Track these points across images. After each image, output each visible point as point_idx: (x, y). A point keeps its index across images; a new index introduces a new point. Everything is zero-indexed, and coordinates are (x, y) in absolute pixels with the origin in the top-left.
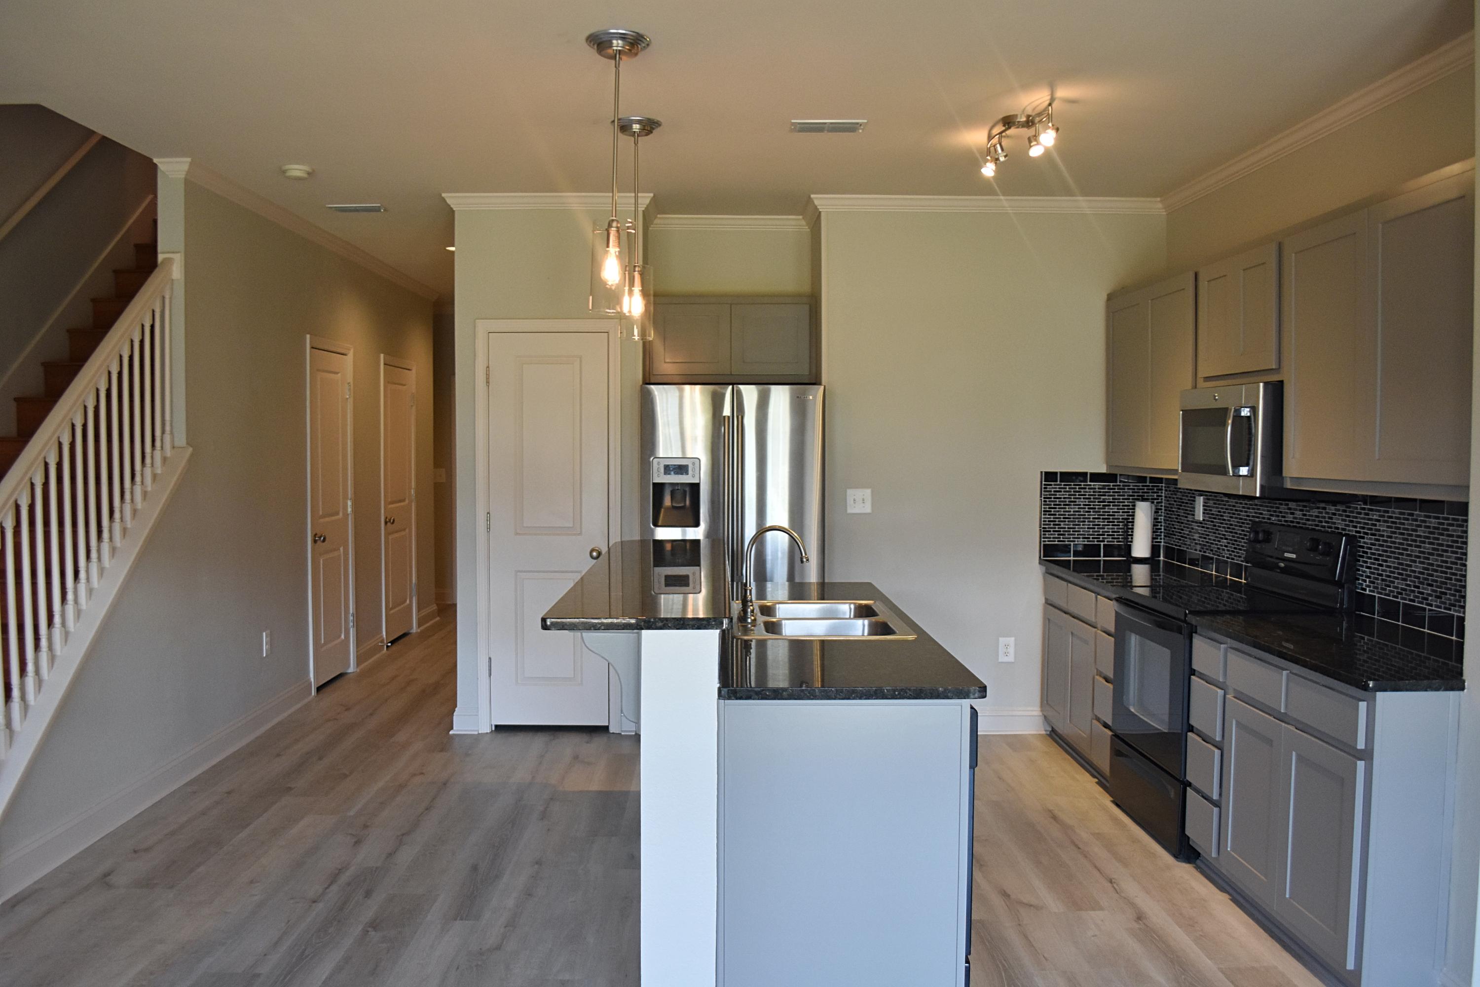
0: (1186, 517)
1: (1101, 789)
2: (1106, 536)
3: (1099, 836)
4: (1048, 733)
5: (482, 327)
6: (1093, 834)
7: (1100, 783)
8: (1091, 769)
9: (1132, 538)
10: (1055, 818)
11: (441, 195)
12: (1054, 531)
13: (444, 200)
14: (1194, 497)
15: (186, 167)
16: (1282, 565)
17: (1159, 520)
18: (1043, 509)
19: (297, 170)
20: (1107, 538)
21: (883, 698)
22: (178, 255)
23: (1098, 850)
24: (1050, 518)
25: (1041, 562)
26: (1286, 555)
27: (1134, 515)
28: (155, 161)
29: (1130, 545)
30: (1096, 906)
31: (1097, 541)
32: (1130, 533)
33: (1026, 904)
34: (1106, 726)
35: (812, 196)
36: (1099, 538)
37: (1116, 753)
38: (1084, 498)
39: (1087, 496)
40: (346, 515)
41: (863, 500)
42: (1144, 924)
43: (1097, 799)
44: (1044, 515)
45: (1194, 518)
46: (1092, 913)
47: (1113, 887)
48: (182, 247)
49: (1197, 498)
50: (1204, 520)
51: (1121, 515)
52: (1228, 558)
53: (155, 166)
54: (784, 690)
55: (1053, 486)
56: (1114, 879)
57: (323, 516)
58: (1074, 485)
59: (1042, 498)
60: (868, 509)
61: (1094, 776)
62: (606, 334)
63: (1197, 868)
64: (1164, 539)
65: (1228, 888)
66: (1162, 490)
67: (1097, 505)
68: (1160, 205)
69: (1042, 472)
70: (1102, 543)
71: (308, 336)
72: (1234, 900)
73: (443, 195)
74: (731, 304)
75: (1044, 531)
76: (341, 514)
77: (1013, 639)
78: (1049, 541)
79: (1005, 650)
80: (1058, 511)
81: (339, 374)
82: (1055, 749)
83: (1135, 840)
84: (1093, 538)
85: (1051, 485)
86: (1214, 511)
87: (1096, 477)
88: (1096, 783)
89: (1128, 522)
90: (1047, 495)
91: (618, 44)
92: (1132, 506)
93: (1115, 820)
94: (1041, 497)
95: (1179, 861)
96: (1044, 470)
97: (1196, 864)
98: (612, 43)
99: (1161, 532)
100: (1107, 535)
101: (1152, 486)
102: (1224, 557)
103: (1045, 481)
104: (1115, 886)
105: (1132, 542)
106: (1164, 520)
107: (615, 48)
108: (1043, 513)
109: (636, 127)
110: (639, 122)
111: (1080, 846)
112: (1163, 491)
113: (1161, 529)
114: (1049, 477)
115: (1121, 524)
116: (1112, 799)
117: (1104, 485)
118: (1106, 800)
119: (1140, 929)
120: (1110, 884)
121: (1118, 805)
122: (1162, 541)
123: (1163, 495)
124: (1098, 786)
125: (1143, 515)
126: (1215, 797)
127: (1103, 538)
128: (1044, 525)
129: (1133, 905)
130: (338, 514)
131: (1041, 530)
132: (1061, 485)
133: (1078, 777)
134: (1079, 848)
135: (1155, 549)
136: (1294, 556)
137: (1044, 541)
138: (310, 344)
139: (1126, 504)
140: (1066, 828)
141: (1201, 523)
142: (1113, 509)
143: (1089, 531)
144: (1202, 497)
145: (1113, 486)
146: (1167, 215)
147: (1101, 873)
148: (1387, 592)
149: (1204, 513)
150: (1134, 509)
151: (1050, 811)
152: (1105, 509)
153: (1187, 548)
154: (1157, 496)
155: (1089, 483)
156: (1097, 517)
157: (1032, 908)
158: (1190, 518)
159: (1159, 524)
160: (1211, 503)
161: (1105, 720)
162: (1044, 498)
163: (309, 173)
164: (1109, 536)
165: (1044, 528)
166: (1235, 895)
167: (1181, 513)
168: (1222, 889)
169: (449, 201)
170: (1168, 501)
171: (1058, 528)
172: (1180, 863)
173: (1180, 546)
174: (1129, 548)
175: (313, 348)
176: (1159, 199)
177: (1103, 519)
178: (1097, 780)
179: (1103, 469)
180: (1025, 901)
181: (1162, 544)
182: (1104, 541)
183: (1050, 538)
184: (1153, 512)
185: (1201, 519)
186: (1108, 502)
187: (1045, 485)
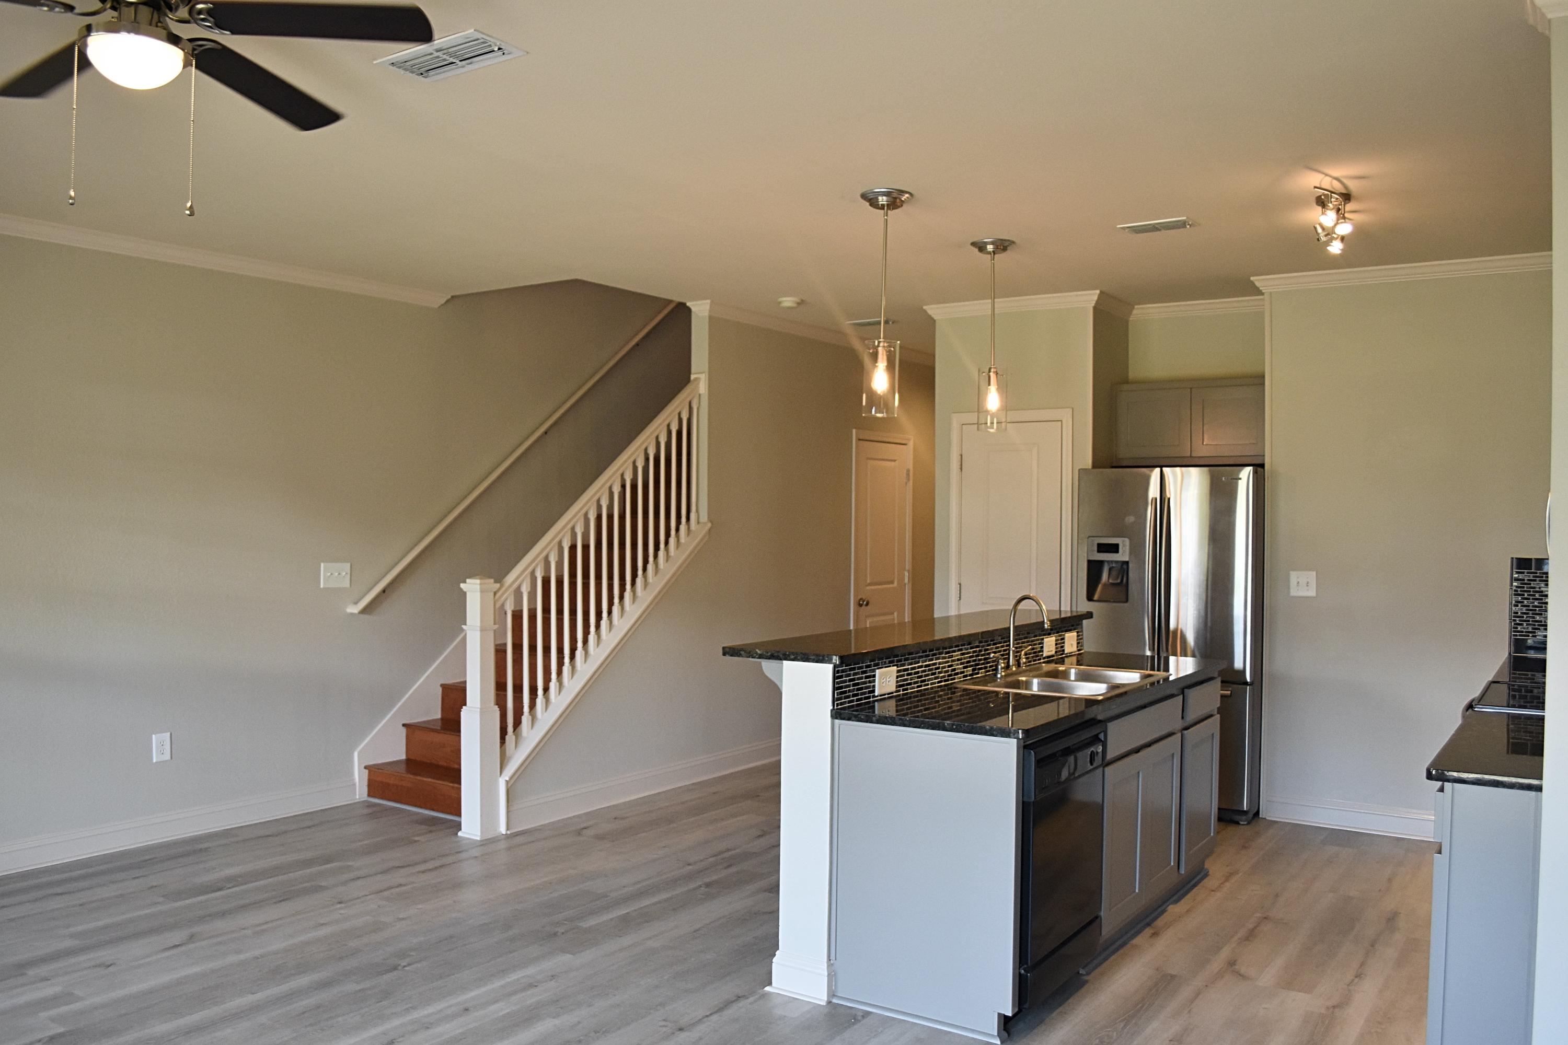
5: (956, 420)
10: (1391, 919)
11: (922, 308)
12: (1527, 624)
13: (925, 311)
15: (708, 307)
18: (1514, 600)
19: (788, 302)
21: (943, 730)
22: (704, 375)
24: (1522, 610)
25: (1509, 657)
28: (688, 304)
33: (1239, 974)
35: (1252, 278)
40: (902, 586)
41: (1308, 583)
44: (1515, 606)
48: (706, 369)
53: (689, 310)
54: (891, 718)
55: (1527, 574)
57: (870, 584)
59: (1513, 587)
60: (1312, 592)
62: (1060, 422)
69: (1513, 558)
71: (854, 431)
73: (925, 307)
74: (1191, 389)
75: (1515, 624)
76: (895, 584)
78: (1520, 636)
80: (1532, 602)
81: (897, 461)
85: (1524, 573)
90: (1516, 584)
91: (883, 199)
96: (1515, 556)
98: (878, 199)
103: (1515, 569)
104: (1357, 979)
107: (880, 203)
108: (1513, 603)
109: (990, 248)
110: (992, 243)
111: (1377, 945)
114: (1518, 563)
128: (1515, 617)
130: (892, 582)
131: (1510, 622)
132: (1537, 573)
134: (1372, 946)
137: (1514, 635)
138: (856, 437)
140: (1388, 929)
162: (1516, 587)
163: (798, 303)
165: (1514, 620)
169: (930, 312)
171: (1533, 621)
175: (859, 440)
180: (1242, 972)
183: (1522, 632)
187: (1515, 572)
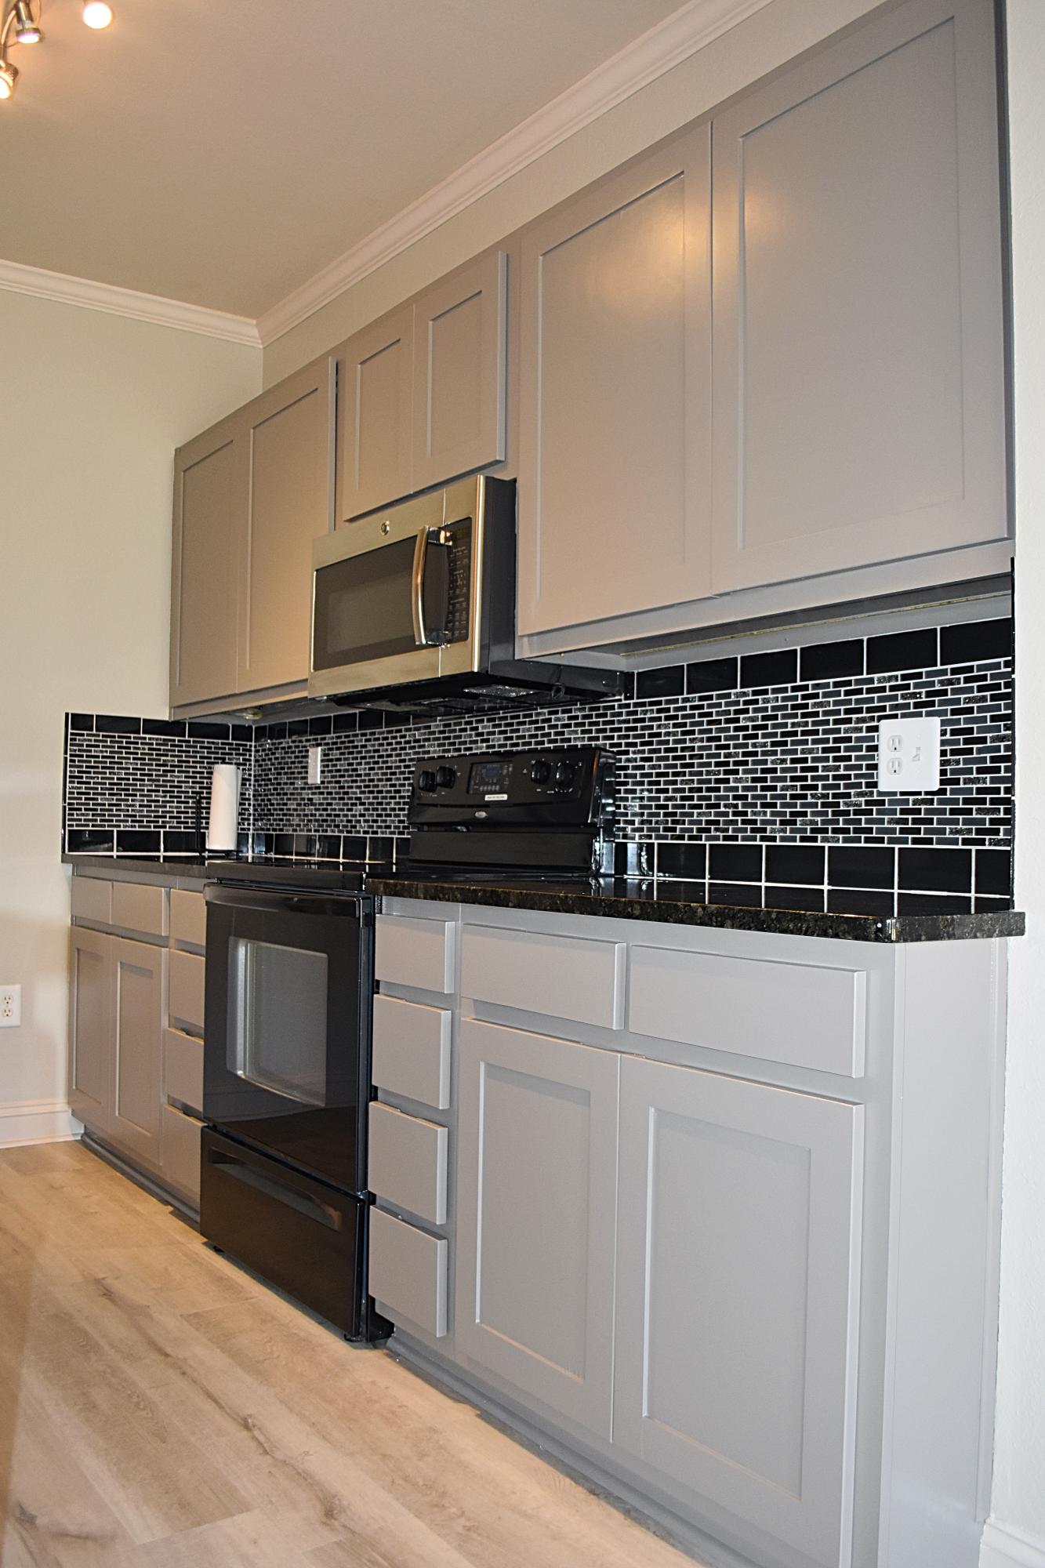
0: (293, 784)
1: (182, 1224)
2: (168, 819)
3: (197, 1319)
4: (79, 1138)
6: (187, 1317)
7: (178, 1214)
8: (158, 1190)
9: (207, 823)
10: (108, 1294)
12: (86, 809)
14: (307, 751)
16: (483, 814)
17: (247, 796)
18: (68, 774)
20: (169, 822)
23: (202, 1352)
24: (80, 788)
25: (65, 859)
26: (488, 798)
27: (210, 788)
29: (205, 833)
30: (232, 1504)
31: (155, 827)
32: (204, 815)
33: (78, 1537)
34: (188, 1111)
36: (158, 822)
37: (211, 1157)
38: (134, 759)
39: (139, 756)
42: (345, 1526)
43: (179, 1242)
44: (70, 782)
45: (306, 783)
46: (227, 1525)
47: (254, 1437)
49: (311, 751)
50: (323, 782)
51: (189, 787)
52: (365, 832)
55: (87, 737)
56: (250, 1416)
58: (119, 737)
59: (68, 756)
61: (166, 1203)
63: (393, 1355)
64: (254, 825)
65: (466, 1392)
66: (250, 751)
67: (155, 770)
68: (255, 332)
69: (67, 714)
70: (162, 830)
72: (485, 1416)
75: (69, 810)
77: (18, 987)
78: (77, 826)
79: (4, 1007)
80: (93, 778)
82: (93, 1164)
83: (265, 1318)
84: (147, 821)
85: (83, 735)
86: (342, 765)
87: (153, 726)
88: (171, 1213)
89: (201, 798)
90: (75, 751)
92: (208, 773)
93: (220, 1279)
94: (66, 753)
95: (356, 1348)
96: (70, 712)
97: (387, 1349)
99: (250, 815)
100: (170, 817)
101: (236, 744)
102: (359, 832)
103: (72, 729)
104: (256, 1433)
105: (207, 828)
106: (254, 796)
108: (68, 780)
111: (169, 1350)
112: (253, 754)
113: (248, 810)
114: (79, 722)
115: (190, 801)
116: (205, 1240)
117: (164, 740)
118: (196, 1243)
119: (339, 1544)
120: (245, 1433)
121: (218, 1250)
122: (251, 827)
123: (253, 758)
124: (175, 1219)
125: (226, 782)
126: (440, 1219)
127: (163, 822)
128: (69, 798)
129: (305, 1478)
131: (64, 807)
132: (99, 736)
133: (139, 1207)
134: (167, 1355)
135: (241, 839)
136: (505, 797)
137: (70, 825)
139: (198, 770)
140: (135, 1313)
141: (319, 788)
142: (178, 777)
143: (142, 811)
144: (320, 748)
145: (179, 741)
146: (264, 348)
147: (221, 1407)
148: (678, 833)
149: (323, 772)
150: (210, 778)
151: (98, 1282)
152: (167, 776)
153: (295, 830)
154: (243, 759)
155: (142, 735)
156: (154, 788)
157: (90, 1544)
158: (299, 783)
159: (247, 803)
160: (335, 754)
161: (185, 1101)
162: (71, 755)
164: (172, 818)
165: (69, 804)
166: (484, 1404)
167: (284, 779)
168: (458, 1398)
170: (260, 766)
171: (93, 804)
172: (359, 1351)
173: (281, 830)
174: (202, 838)
176: (254, 322)
177: (163, 791)
178: (171, 1209)
179: (164, 715)
180: (72, 1528)
181: (251, 832)
182: (165, 827)
183: (79, 820)
184: (240, 784)
185: (319, 782)
186: (171, 766)
187: (72, 734)
